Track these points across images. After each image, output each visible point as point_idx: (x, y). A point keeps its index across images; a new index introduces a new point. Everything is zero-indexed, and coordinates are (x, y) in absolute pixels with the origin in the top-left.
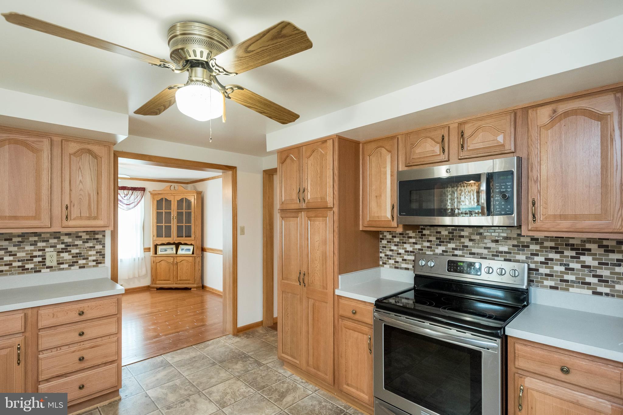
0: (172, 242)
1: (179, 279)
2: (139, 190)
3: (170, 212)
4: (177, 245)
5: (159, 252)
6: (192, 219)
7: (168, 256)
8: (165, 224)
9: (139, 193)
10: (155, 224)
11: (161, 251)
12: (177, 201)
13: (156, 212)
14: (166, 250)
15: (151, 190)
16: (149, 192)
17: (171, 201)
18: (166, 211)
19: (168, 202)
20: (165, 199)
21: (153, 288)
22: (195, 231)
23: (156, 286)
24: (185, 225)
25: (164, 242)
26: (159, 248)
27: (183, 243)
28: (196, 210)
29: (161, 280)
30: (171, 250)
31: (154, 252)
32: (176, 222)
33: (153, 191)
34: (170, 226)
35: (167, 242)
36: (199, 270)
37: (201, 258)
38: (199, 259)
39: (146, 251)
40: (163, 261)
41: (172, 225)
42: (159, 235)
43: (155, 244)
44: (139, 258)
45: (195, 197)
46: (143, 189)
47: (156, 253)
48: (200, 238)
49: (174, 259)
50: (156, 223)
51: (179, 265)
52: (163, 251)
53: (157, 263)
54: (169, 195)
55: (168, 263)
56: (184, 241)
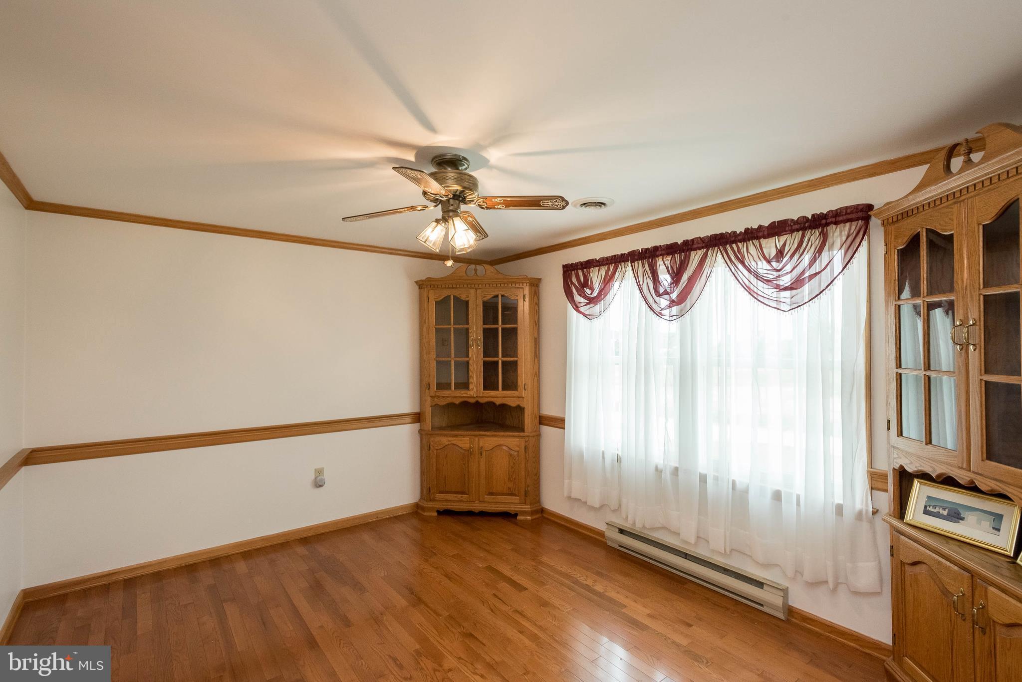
2: (837, 223)
5: (914, 512)
7: (944, 550)
9: (838, 233)
10: (893, 370)
13: (894, 309)
14: (955, 515)
19: (941, 244)
23: (899, 674)
25: (927, 468)
26: (919, 492)
29: (921, 667)
30: (987, 524)
32: (978, 363)
33: (885, 205)
35: (940, 470)
39: (874, 484)
40: (922, 566)
43: (897, 467)
46: (864, 213)
47: (902, 513)
49: (973, 588)
50: (894, 363)
51: (998, 639)
52: (937, 515)
53: (902, 563)
54: (944, 207)
55: (946, 593)
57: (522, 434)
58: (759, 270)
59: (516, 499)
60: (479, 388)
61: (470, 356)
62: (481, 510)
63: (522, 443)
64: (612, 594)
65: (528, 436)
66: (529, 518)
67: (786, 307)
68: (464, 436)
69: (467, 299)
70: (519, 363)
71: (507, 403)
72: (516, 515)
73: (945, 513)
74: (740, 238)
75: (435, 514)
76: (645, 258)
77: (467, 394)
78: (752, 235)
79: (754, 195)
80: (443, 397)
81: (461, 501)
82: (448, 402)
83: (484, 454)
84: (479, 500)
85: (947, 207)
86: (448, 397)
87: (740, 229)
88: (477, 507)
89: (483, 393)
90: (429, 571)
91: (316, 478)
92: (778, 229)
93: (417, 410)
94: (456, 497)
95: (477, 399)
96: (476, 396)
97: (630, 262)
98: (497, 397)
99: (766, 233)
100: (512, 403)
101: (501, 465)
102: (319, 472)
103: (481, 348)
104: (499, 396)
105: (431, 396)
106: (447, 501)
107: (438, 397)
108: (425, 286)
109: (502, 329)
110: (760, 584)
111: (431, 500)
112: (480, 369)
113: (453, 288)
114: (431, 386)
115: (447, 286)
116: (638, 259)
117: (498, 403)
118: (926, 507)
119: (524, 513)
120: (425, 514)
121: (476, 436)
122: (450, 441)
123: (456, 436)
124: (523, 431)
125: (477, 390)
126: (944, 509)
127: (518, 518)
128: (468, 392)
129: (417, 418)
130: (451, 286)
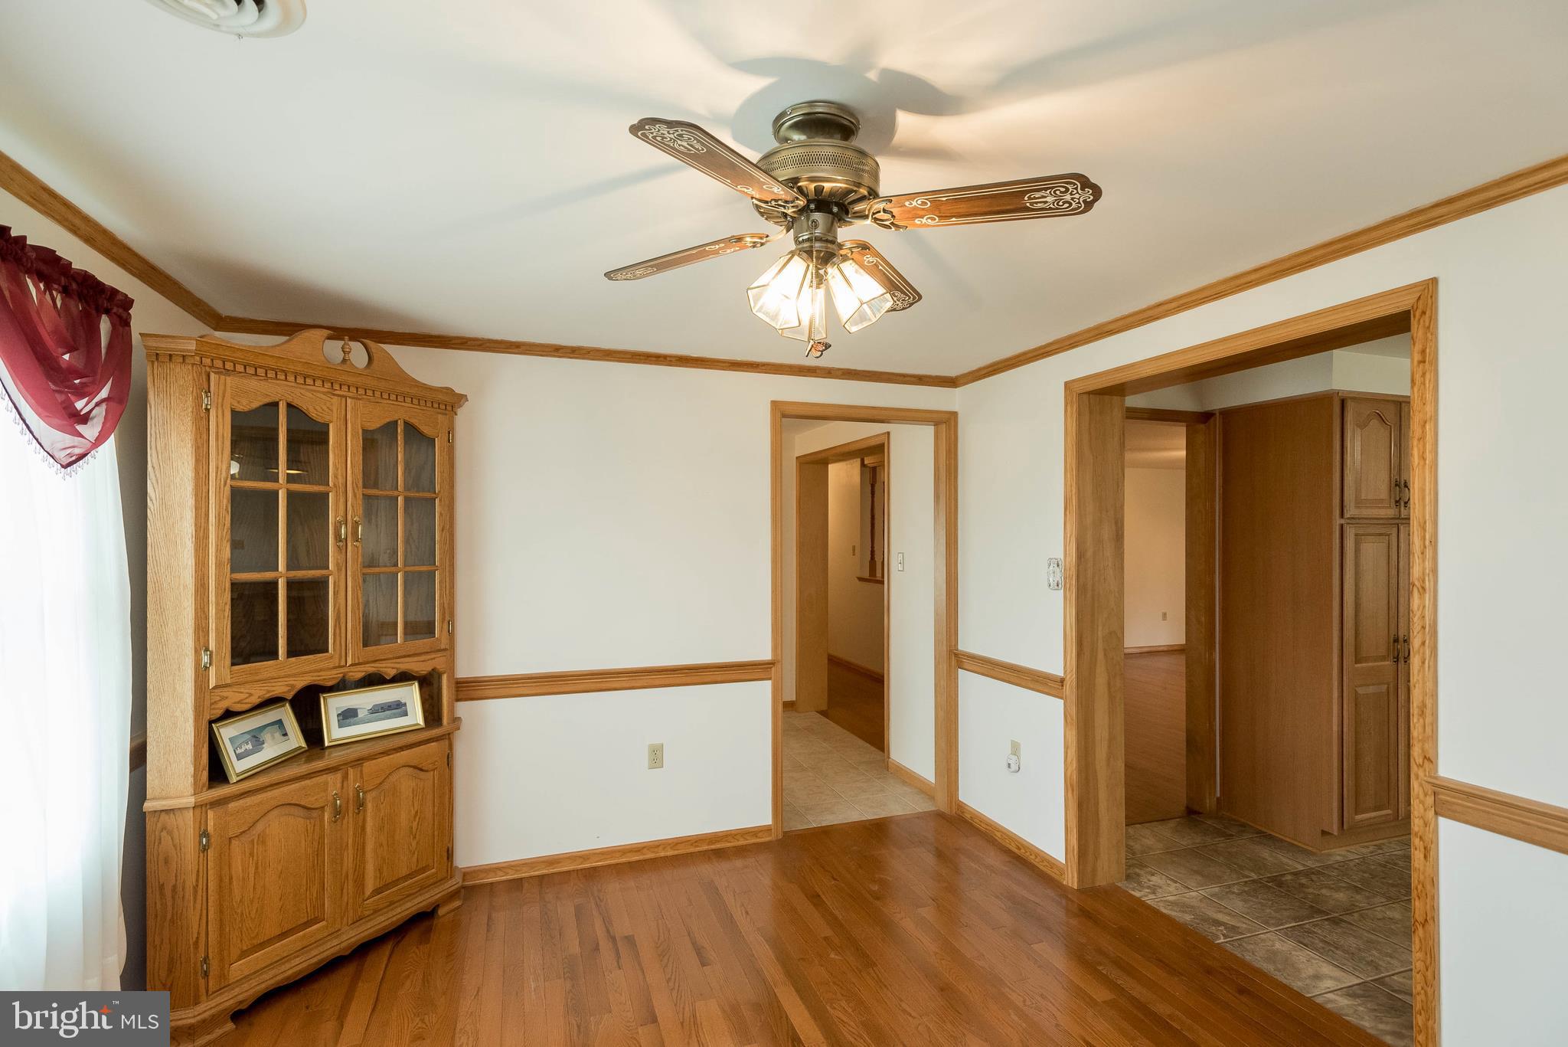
0: (332, 678)
1: (370, 887)
6: (441, 536)
8: (288, 570)
13: (228, 492)
23: (225, 1000)
27: (390, 673)
29: (265, 944)
32: (361, 558)
34: (323, 581)
35: (302, 683)
41: (332, 573)
42: (246, 645)
50: (228, 568)
51: (369, 806)
56: (398, 660)
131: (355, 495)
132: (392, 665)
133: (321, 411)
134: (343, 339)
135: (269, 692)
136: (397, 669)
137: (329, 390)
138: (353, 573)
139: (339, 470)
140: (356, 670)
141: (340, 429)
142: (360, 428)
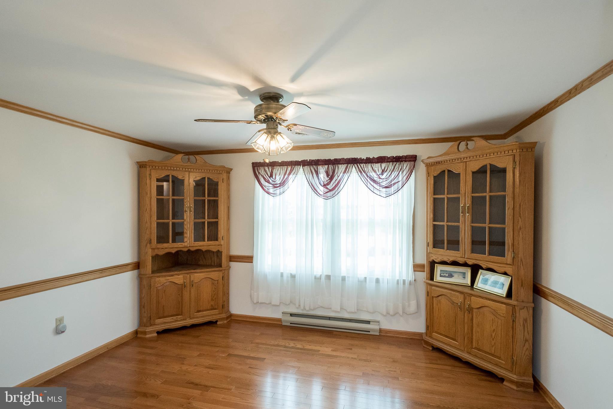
0: (461, 260)
1: (474, 345)
2: (405, 161)
3: (459, 198)
4: (475, 269)
5: (438, 278)
6: (508, 212)
7: (453, 288)
8: (447, 222)
9: (406, 166)
10: (431, 223)
11: (441, 276)
12: (473, 173)
13: (432, 199)
14: (451, 276)
15: (424, 157)
16: (422, 161)
17: (459, 174)
18: (450, 196)
19: (454, 176)
20: (449, 171)
21: (427, 343)
22: (516, 243)
23: (431, 341)
24: (490, 228)
25: (445, 259)
26: (439, 269)
27: (484, 267)
28: (517, 190)
29: (441, 334)
30: (461, 277)
31: (429, 276)
32: (470, 220)
33: (429, 158)
34: (458, 227)
35: (452, 259)
36: (526, 341)
37: (531, 311)
38: (524, 314)
39: (416, 269)
40: (443, 296)
41: (461, 224)
42: (437, 243)
43: (431, 260)
44: (404, 281)
45: (517, 159)
46: (413, 159)
47: (432, 278)
48: (530, 261)
49: (465, 299)
50: (432, 220)
51: (474, 314)
52: (445, 276)
53: (433, 297)
54: (456, 163)
55: (453, 303)
56: (487, 262)
57: (221, 269)
58: (374, 178)
59: (216, 312)
60: (190, 241)
61: (185, 218)
62: (192, 324)
63: (221, 274)
64: (308, 347)
65: (225, 270)
66: (225, 322)
67: (384, 195)
68: (178, 275)
69: (183, 178)
70: (219, 222)
71: (210, 249)
72: (217, 321)
73: (447, 275)
74: (364, 161)
75: (156, 334)
76: (312, 165)
77: (182, 245)
78: (369, 161)
79: (369, 142)
80: (162, 248)
81: (176, 321)
82: (166, 252)
83: (194, 285)
84: (190, 317)
85: (458, 163)
86: (166, 248)
87: (364, 157)
88: (188, 322)
89: (194, 244)
90: (193, 369)
91: (57, 327)
92: (381, 160)
93: (135, 260)
94: (172, 319)
95: (189, 248)
96: (189, 246)
97: (302, 166)
98: (203, 246)
99: (376, 161)
100: (214, 249)
101: (206, 290)
102: (60, 321)
103: (193, 213)
104: (205, 245)
105: (152, 249)
106: (165, 323)
107: (158, 249)
108: (148, 167)
109: (207, 200)
110: (368, 322)
111: (152, 325)
112: (192, 227)
113: (171, 169)
114: (152, 241)
115: (166, 168)
116: (308, 165)
117: (204, 250)
118: (440, 274)
119: (222, 319)
120: (147, 336)
121: (187, 274)
122: (168, 280)
123: (172, 275)
124: (221, 266)
125: (189, 242)
126: (447, 274)
127: (218, 323)
128: (183, 244)
129: (137, 266)
130: (169, 168)
131: (468, 196)
132: (485, 264)
133: (457, 169)
134: (465, 141)
135: (443, 259)
136: (487, 266)
137: (460, 161)
138: (467, 225)
139: (463, 189)
140: (470, 261)
141: (463, 174)
142: (470, 171)
